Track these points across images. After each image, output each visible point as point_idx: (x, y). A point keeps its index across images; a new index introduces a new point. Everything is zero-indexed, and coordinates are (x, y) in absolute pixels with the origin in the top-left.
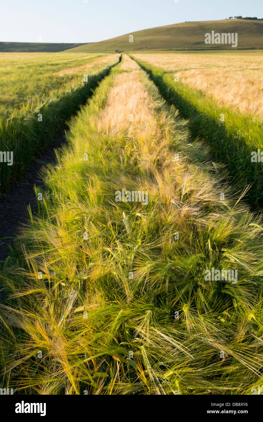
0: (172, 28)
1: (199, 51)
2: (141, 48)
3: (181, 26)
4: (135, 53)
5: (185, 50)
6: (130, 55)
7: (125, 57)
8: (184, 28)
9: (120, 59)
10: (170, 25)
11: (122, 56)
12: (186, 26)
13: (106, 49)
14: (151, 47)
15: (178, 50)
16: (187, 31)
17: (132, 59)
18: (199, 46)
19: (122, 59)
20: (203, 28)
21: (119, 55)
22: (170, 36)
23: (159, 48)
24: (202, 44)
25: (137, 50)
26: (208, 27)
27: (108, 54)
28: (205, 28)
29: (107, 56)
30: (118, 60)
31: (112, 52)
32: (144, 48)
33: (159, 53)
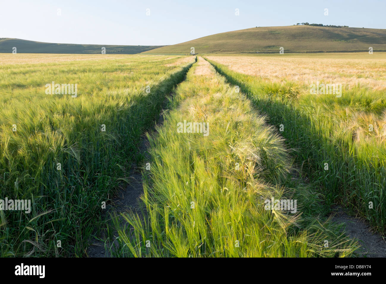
0: (243, 32)
1: (270, 54)
2: (215, 51)
3: (253, 31)
4: (209, 56)
5: (257, 53)
6: (204, 57)
7: (200, 58)
8: (255, 33)
9: (196, 60)
10: (242, 30)
11: (197, 58)
12: (257, 31)
13: (180, 52)
14: (224, 50)
15: (250, 53)
16: (258, 35)
17: (206, 60)
18: (269, 49)
19: (198, 60)
20: (273, 33)
21: (195, 57)
22: (242, 40)
23: (231, 51)
24: (272, 47)
25: (211, 53)
26: (277, 32)
27: (185, 56)
28: (275, 33)
29: (184, 58)
30: (195, 61)
31: (187, 54)
32: (217, 51)
33: (232, 55)
